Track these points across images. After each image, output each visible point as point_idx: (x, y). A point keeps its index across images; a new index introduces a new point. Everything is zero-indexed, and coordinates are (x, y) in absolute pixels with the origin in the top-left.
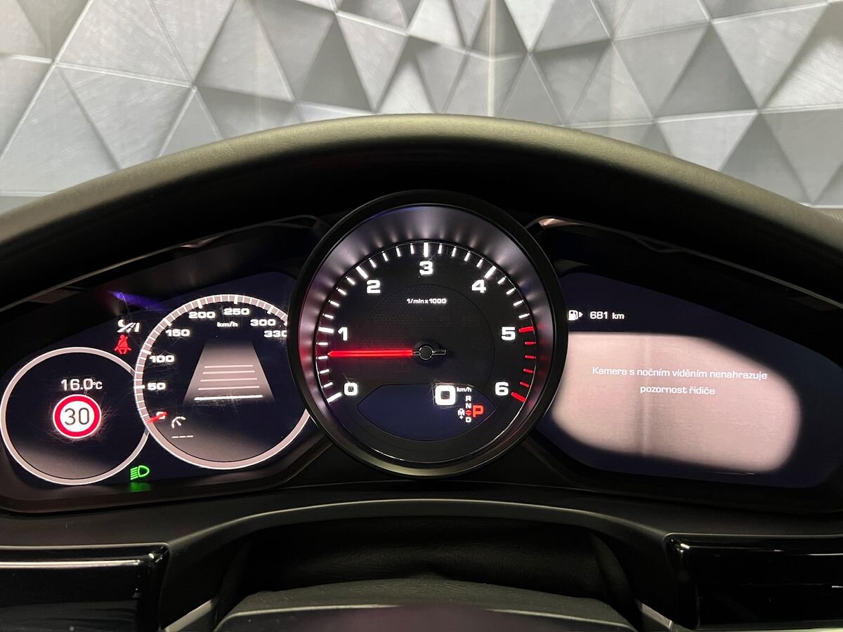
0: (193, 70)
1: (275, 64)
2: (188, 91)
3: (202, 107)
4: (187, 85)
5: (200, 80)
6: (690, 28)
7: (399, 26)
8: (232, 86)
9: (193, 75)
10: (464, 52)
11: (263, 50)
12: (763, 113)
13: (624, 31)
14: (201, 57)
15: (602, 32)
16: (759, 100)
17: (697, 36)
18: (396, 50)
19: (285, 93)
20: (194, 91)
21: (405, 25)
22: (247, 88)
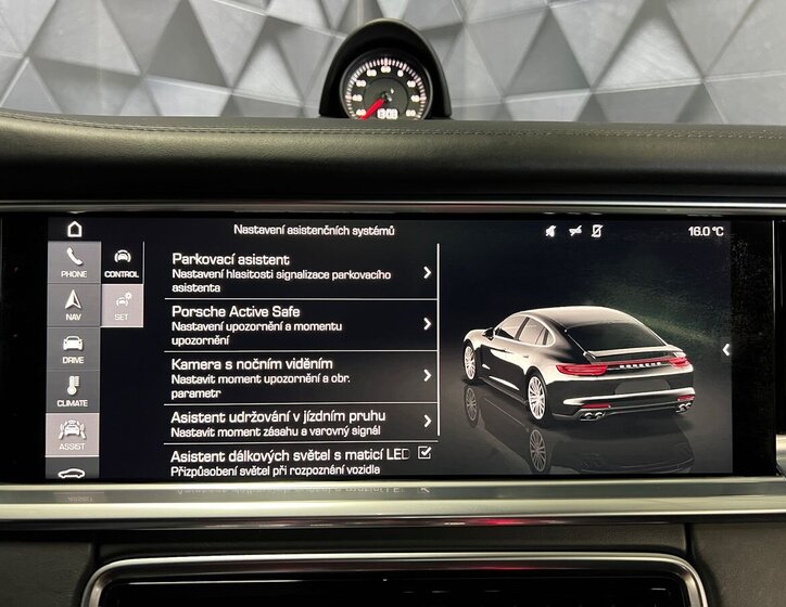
0: (26, 42)
1: (118, 38)
2: (20, 62)
3: (36, 77)
4: (19, 56)
5: (31, 52)
6: (532, 11)
7: (257, 6)
8: (69, 58)
9: (25, 47)
10: (329, 34)
11: (104, 23)
12: (597, 93)
13: (474, 16)
14: (34, 30)
15: (456, 17)
16: (592, 80)
17: (538, 19)
18: (254, 30)
19: (130, 67)
20: (27, 61)
21: (263, 5)
22: (87, 60)
